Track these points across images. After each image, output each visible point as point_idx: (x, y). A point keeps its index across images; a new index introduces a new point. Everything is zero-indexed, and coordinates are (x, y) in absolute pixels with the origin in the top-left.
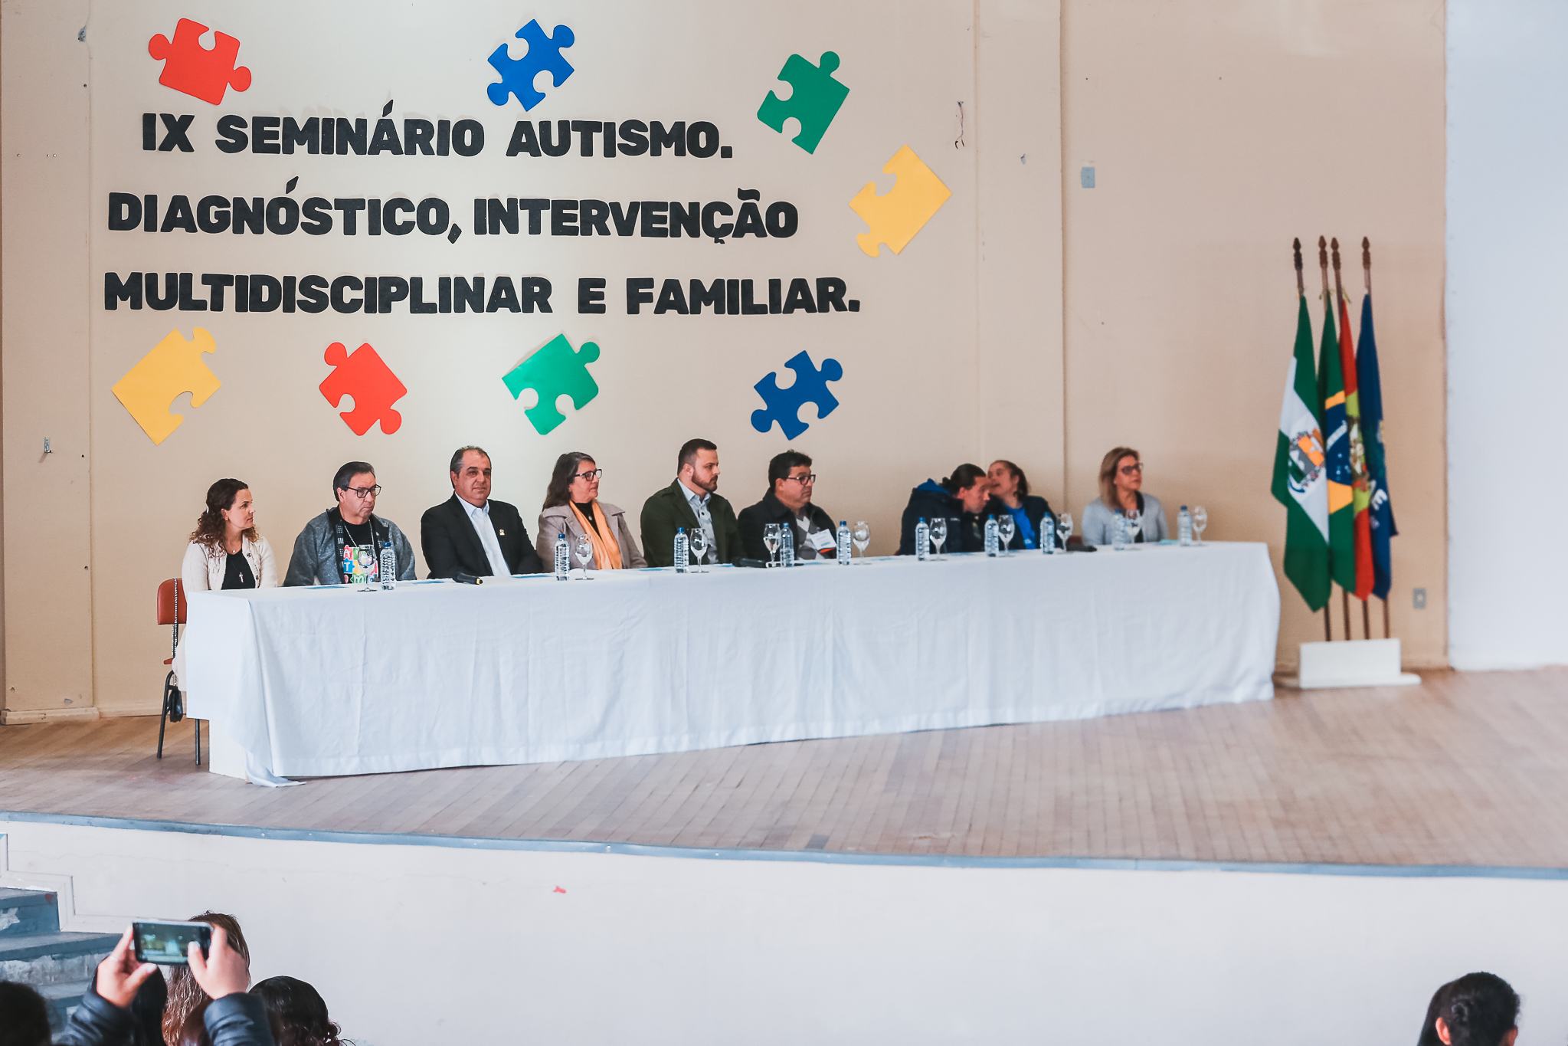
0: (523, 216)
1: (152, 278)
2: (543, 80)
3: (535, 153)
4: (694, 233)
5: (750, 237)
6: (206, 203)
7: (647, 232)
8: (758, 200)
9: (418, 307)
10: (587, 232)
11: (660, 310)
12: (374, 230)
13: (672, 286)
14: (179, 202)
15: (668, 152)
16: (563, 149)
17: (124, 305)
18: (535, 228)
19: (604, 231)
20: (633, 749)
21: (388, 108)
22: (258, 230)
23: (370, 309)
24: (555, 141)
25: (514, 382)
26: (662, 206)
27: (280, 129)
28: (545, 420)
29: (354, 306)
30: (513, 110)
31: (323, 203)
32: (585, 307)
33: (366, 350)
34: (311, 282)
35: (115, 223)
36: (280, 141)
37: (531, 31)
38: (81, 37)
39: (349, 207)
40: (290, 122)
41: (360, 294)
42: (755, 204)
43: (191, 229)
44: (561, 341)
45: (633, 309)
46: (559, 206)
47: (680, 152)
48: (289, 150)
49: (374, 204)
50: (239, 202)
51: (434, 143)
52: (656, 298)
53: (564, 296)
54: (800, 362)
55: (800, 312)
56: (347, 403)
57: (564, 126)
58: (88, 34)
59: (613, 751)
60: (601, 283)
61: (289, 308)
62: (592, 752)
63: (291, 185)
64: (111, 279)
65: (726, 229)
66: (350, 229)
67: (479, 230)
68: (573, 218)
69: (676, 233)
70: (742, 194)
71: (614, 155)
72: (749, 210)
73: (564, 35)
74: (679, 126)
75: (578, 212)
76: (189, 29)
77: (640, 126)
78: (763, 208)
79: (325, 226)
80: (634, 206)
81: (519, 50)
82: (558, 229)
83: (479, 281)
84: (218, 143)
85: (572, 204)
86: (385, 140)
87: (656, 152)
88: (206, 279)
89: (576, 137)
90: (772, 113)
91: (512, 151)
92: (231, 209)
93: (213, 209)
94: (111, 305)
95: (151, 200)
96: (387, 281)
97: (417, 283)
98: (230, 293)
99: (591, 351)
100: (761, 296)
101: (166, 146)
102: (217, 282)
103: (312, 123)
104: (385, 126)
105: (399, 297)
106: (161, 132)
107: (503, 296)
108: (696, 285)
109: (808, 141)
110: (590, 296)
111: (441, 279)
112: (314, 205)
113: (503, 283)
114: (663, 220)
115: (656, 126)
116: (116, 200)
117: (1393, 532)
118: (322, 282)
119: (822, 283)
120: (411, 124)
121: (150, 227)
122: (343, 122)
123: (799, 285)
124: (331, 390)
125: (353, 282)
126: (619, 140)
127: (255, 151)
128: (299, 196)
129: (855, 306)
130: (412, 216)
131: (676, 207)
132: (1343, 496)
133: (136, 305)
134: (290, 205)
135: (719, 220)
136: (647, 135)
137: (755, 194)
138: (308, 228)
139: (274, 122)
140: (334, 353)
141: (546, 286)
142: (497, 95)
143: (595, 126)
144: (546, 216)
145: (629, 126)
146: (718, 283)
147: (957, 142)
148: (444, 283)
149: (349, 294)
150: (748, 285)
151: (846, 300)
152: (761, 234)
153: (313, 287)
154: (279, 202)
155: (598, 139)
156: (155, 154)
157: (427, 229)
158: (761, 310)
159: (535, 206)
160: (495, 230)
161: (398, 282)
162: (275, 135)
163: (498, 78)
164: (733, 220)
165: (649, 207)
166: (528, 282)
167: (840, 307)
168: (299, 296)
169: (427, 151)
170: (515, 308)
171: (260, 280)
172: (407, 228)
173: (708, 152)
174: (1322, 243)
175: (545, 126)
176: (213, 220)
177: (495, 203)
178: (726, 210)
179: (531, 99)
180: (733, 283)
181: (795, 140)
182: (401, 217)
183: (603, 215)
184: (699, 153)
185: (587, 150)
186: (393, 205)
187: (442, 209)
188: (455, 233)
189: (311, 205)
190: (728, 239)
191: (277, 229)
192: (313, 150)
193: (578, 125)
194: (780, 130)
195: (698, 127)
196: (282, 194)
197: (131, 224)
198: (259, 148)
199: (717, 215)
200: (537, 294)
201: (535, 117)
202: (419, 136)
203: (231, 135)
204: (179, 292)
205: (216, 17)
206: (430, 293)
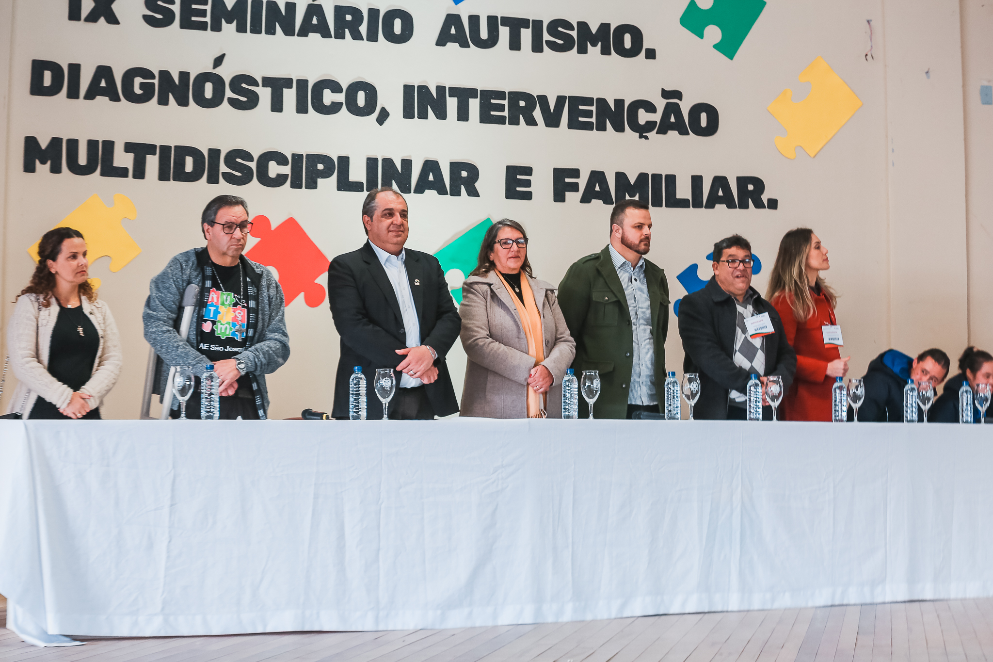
0: (452, 104)
1: (73, 144)
3: (464, 44)
4: (619, 128)
5: (673, 134)
6: (130, 75)
7: (573, 124)
8: (681, 99)
9: (345, 185)
10: (514, 121)
11: (585, 199)
12: (301, 108)
13: (597, 177)
14: (104, 72)
15: (594, 51)
16: (492, 41)
17: (43, 169)
18: (463, 115)
19: (531, 122)
20: (507, 617)
22: (183, 102)
23: (296, 184)
24: (484, 34)
26: (588, 101)
27: (208, 8)
29: (279, 181)
31: (252, 81)
32: (511, 194)
33: (291, 224)
34: (236, 156)
35: (37, 89)
36: (208, 19)
39: (277, 85)
40: (218, 2)
41: (286, 170)
42: (677, 105)
43: (115, 98)
45: (559, 197)
46: (487, 96)
47: (606, 51)
48: (217, 28)
49: (302, 84)
50: (165, 75)
51: (363, 29)
52: (582, 187)
53: (491, 182)
55: (721, 208)
57: (493, 21)
59: (481, 618)
60: (528, 171)
61: (213, 179)
62: (456, 620)
63: (219, 61)
64: (31, 143)
65: (650, 126)
66: (277, 106)
67: (408, 113)
68: (501, 108)
69: (602, 127)
70: (666, 94)
71: (541, 50)
72: (672, 109)
74: (605, 27)
75: (505, 102)
77: (568, 25)
78: (685, 107)
79: (252, 102)
80: (561, 100)
82: (486, 118)
83: (407, 164)
84: (146, 18)
85: (500, 95)
86: (315, 23)
87: (583, 50)
88: (129, 147)
89: (504, 32)
90: (693, 20)
91: (443, 40)
92: (156, 81)
93: (138, 81)
94: (29, 167)
95: (75, 69)
96: (314, 159)
97: (344, 162)
98: (152, 162)
100: (684, 191)
101: (92, 18)
102: (139, 150)
103: (241, 3)
104: (315, 10)
105: (326, 174)
106: (87, 4)
107: (431, 178)
109: (728, 48)
110: (517, 183)
111: (368, 159)
112: (241, 82)
113: (431, 166)
114: (589, 114)
115: (583, 26)
116: (39, 67)
118: (248, 156)
119: (742, 181)
120: (340, 10)
121: (73, 93)
122: (272, 5)
123: (720, 182)
125: (281, 159)
126: (546, 37)
127: (183, 26)
128: (226, 72)
129: (773, 204)
130: (341, 98)
131: (602, 103)
133: (56, 169)
134: (218, 82)
135: (643, 117)
136: (574, 34)
137: (678, 95)
138: (233, 103)
139: (203, 1)
141: (474, 172)
143: (524, 23)
144: (474, 105)
145: (556, 25)
146: (643, 177)
147: (866, 55)
148: (372, 163)
149: (274, 169)
150: (671, 179)
151: (765, 198)
152: (683, 132)
153: (239, 160)
154: (204, 78)
155: (526, 35)
156: (81, 25)
157: (355, 110)
158: (683, 203)
159: (464, 95)
160: (423, 115)
161: (325, 159)
162: (203, 13)
164: (657, 117)
165: (575, 101)
166: (456, 167)
167: (759, 205)
168: (223, 168)
169: (357, 36)
170: (442, 191)
171: (183, 151)
172: (335, 108)
173: (632, 53)
175: (474, 20)
176: (138, 91)
177: (423, 90)
178: (650, 107)
180: (657, 177)
181: (716, 47)
182: (329, 97)
183: (531, 107)
184: (624, 53)
185: (515, 44)
186: (321, 85)
187: (371, 92)
188: (384, 116)
189: (238, 81)
190: (652, 135)
191: (203, 102)
192: (241, 29)
193: (506, 21)
194: (701, 36)
195: (623, 29)
196: (209, 69)
197: (53, 90)
198: (186, 24)
199: (641, 112)
200: (465, 178)
201: (464, 10)
202: (348, 22)
203: (158, 10)
204: (101, 159)
206: (358, 173)
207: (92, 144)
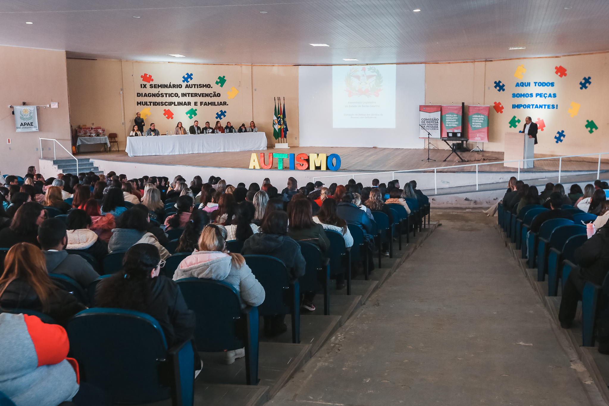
0: (187, 95)
1: (142, 102)
2: (189, 80)
3: (189, 88)
4: (208, 97)
5: (215, 97)
6: (148, 94)
7: (202, 96)
9: (175, 105)
10: (195, 97)
11: (204, 105)
12: (169, 97)
13: (206, 103)
14: (145, 94)
15: (205, 87)
18: (189, 96)
19: (197, 96)
20: (176, 154)
21: (170, 83)
22: (155, 97)
23: (169, 105)
24: (191, 87)
25: (187, 113)
28: (191, 117)
29: (167, 105)
30: (186, 83)
32: (195, 105)
33: (169, 110)
35: (138, 96)
37: (187, 74)
38: (132, 76)
39: (166, 94)
40: (158, 85)
43: (147, 97)
44: (192, 109)
45: (201, 105)
46: (192, 94)
47: (206, 87)
48: (158, 88)
49: (169, 94)
50: (153, 94)
51: (176, 87)
53: (193, 104)
54: (221, 111)
55: (221, 105)
56: (167, 116)
58: (133, 75)
59: (173, 154)
60: (197, 102)
61: (159, 105)
62: (171, 154)
63: (159, 92)
64: (138, 102)
65: (212, 96)
66: (166, 96)
67: (182, 96)
69: (206, 97)
70: (214, 92)
71: (198, 88)
72: (214, 94)
73: (192, 75)
74: (206, 85)
76: (146, 75)
78: (216, 94)
79: (163, 96)
80: (201, 94)
81: (186, 76)
82: (191, 96)
83: (182, 102)
85: (193, 94)
86: (170, 86)
87: (203, 87)
88: (149, 102)
89: (193, 86)
90: (217, 83)
91: (186, 88)
93: (149, 95)
94: (138, 105)
95: (142, 94)
96: (171, 102)
97: (175, 102)
98: (152, 104)
99: (196, 110)
100: (216, 104)
101: (144, 88)
102: (150, 103)
103: (161, 85)
104: (170, 85)
105: (173, 104)
106: (143, 86)
107: (185, 104)
108: (208, 102)
109: (222, 86)
110: (196, 104)
112: (162, 94)
113: (185, 102)
114: (204, 95)
115: (203, 85)
117: (288, 131)
118: (163, 102)
119: (224, 102)
120: (173, 85)
121: (142, 96)
122: (165, 85)
123: (221, 102)
124: (165, 114)
125: (167, 102)
126: (199, 86)
128: (160, 93)
129: (228, 105)
130: (174, 95)
131: (206, 94)
132: (279, 127)
133: (141, 105)
134: (159, 94)
135: (211, 95)
136: (202, 86)
137: (215, 92)
138: (161, 96)
139: (156, 85)
140: (165, 110)
141: (190, 103)
142: (184, 81)
143: (196, 85)
144: (190, 95)
146: (211, 102)
147: (239, 86)
148: (178, 102)
149: (166, 104)
150: (215, 102)
151: (227, 104)
154: (157, 94)
155: (196, 86)
156: (142, 88)
157: (175, 96)
158: (216, 105)
159: (189, 94)
160: (184, 97)
163: (184, 79)
164: (213, 95)
165: (202, 94)
166: (188, 102)
167: (226, 105)
168: (160, 104)
169: (175, 88)
170: (187, 105)
171: (155, 102)
172: (173, 96)
173: (210, 87)
174: (278, 98)
175: (190, 85)
177: (184, 93)
178: (212, 94)
179: (188, 82)
180: (213, 102)
181: (220, 86)
182: (172, 95)
184: (208, 87)
185: (195, 87)
186: (171, 94)
187: (177, 94)
188: (179, 97)
191: (157, 96)
192: (161, 88)
193: (193, 85)
194: (218, 85)
195: (208, 85)
196: (158, 93)
197: (140, 96)
198: (155, 88)
200: (189, 104)
201: (188, 84)
202: (174, 86)
203: (151, 86)
204: (146, 104)
205: (149, 73)
206: (176, 104)
207: (145, 102)
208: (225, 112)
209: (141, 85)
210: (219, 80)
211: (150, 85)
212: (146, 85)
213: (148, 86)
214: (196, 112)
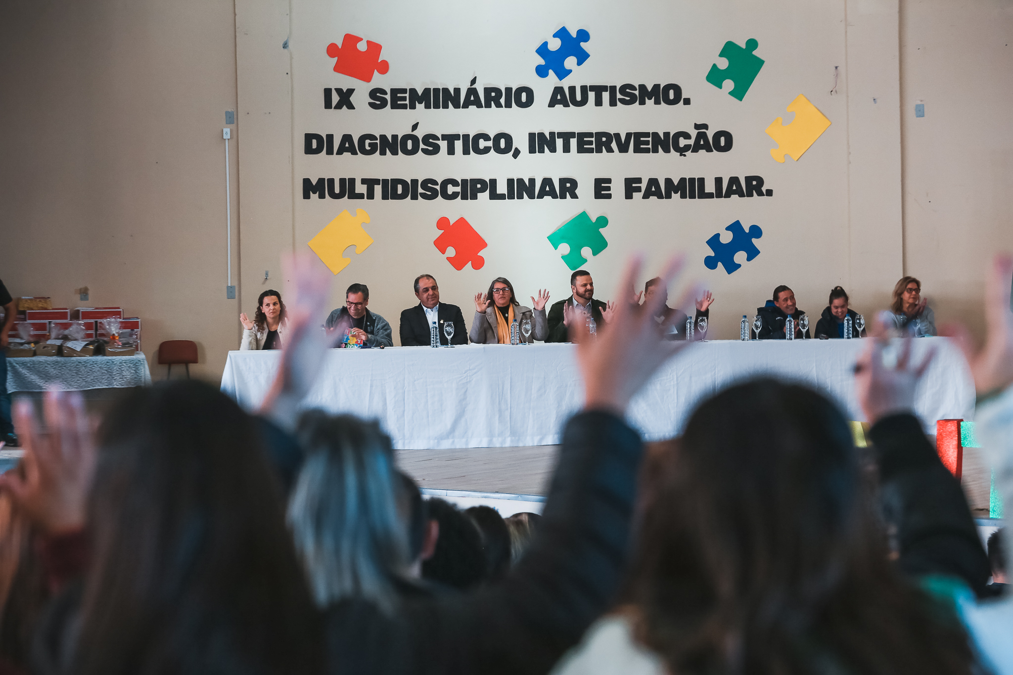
0: (559, 142)
1: (331, 181)
2: (570, 62)
3: (566, 105)
4: (667, 150)
5: (702, 152)
6: (363, 139)
7: (637, 150)
8: (707, 129)
9: (494, 196)
10: (599, 151)
11: (646, 196)
12: (466, 152)
13: (653, 182)
14: (347, 138)
15: (650, 103)
16: (584, 102)
17: (314, 197)
18: (567, 149)
19: (610, 150)
21: (474, 81)
22: (394, 153)
23: (464, 197)
24: (579, 97)
25: (555, 240)
26: (647, 135)
27: (407, 95)
29: (454, 196)
30: (552, 80)
31: (435, 137)
32: (598, 195)
33: (462, 222)
34: (427, 183)
35: (309, 150)
36: (407, 102)
37: (562, 33)
38: (285, 46)
39: (451, 139)
40: (413, 91)
41: (458, 189)
42: (705, 133)
43: (354, 153)
44: (583, 216)
45: (629, 196)
46: (581, 136)
47: (657, 102)
48: (413, 107)
49: (466, 137)
50: (383, 138)
51: (502, 101)
52: (643, 189)
53: (585, 189)
54: (735, 227)
55: (735, 197)
56: (451, 252)
57: (584, 89)
58: (290, 44)
60: (609, 181)
61: (414, 197)
63: (415, 127)
64: (307, 182)
65: (687, 148)
66: (451, 151)
67: (532, 150)
68: (591, 143)
69: (655, 151)
70: (697, 127)
71: (616, 105)
72: (702, 136)
73: (584, 35)
74: (657, 87)
75: (593, 139)
76: (351, 40)
77: (632, 87)
78: (710, 134)
79: (436, 150)
80: (629, 135)
81: (555, 44)
82: (581, 150)
83: (532, 181)
84: (371, 105)
85: (590, 135)
86: (472, 99)
87: (642, 103)
88: (364, 181)
89: (592, 95)
90: (715, 77)
91: (552, 104)
92: (378, 141)
93: (367, 142)
94: (306, 196)
95: (330, 137)
96: (475, 182)
97: (493, 182)
98: (378, 189)
99: (603, 221)
100: (710, 187)
101: (339, 106)
102: (370, 183)
103: (427, 91)
104: (472, 91)
105: (483, 190)
106: (335, 98)
107: (547, 189)
109: (739, 93)
110: (602, 189)
111: (508, 180)
112: (429, 139)
113: (547, 182)
114: (647, 143)
115: (642, 87)
116: (309, 137)
118: (434, 182)
119: (749, 179)
120: (487, 91)
121: (330, 152)
122: (446, 90)
123: (734, 180)
124: (441, 245)
125: (454, 183)
126: (619, 96)
127: (392, 108)
128: (420, 133)
129: (769, 193)
130: (490, 144)
131: (655, 135)
133: (322, 196)
134: (415, 139)
135: (683, 142)
136: (637, 93)
137: (705, 126)
138: (425, 152)
139: (404, 91)
140: (443, 223)
141: (574, 183)
142: (541, 72)
143: (604, 88)
144: (574, 142)
145: (624, 88)
146: (683, 180)
148: (510, 182)
149: (451, 189)
150: (702, 181)
151: (764, 189)
152: (709, 150)
153: (429, 185)
154: (406, 137)
155: (606, 96)
156: (332, 111)
157: (499, 151)
158: (710, 196)
159: (566, 137)
160: (542, 151)
161: (481, 181)
162: (404, 99)
163: (542, 62)
164: (691, 142)
165: (638, 135)
166: (563, 181)
167: (760, 194)
168: (420, 190)
169: (499, 105)
170: (554, 196)
171: (396, 182)
172: (486, 150)
173: (675, 102)
175: (572, 89)
176: (368, 148)
177: (541, 135)
178: (687, 136)
179: (563, 73)
180: (692, 180)
181: (730, 93)
182: (482, 144)
183: (609, 141)
184: (669, 102)
185: (599, 103)
186: (478, 137)
187: (509, 139)
188: (517, 153)
189: (428, 138)
190: (689, 153)
191: (407, 152)
192: (428, 106)
193: (592, 88)
194: (720, 87)
195: (669, 87)
196: (409, 132)
197: (318, 151)
198: (394, 106)
199: (681, 140)
200: (569, 188)
201: (566, 84)
202: (493, 97)
203: (377, 99)
204: (348, 189)
205: (367, 33)
206: (502, 189)
207: (342, 181)
208: (756, 231)
209: (328, 92)
210: (723, 64)
211: (374, 93)
212: (351, 91)
213: (361, 92)
214: (602, 230)
